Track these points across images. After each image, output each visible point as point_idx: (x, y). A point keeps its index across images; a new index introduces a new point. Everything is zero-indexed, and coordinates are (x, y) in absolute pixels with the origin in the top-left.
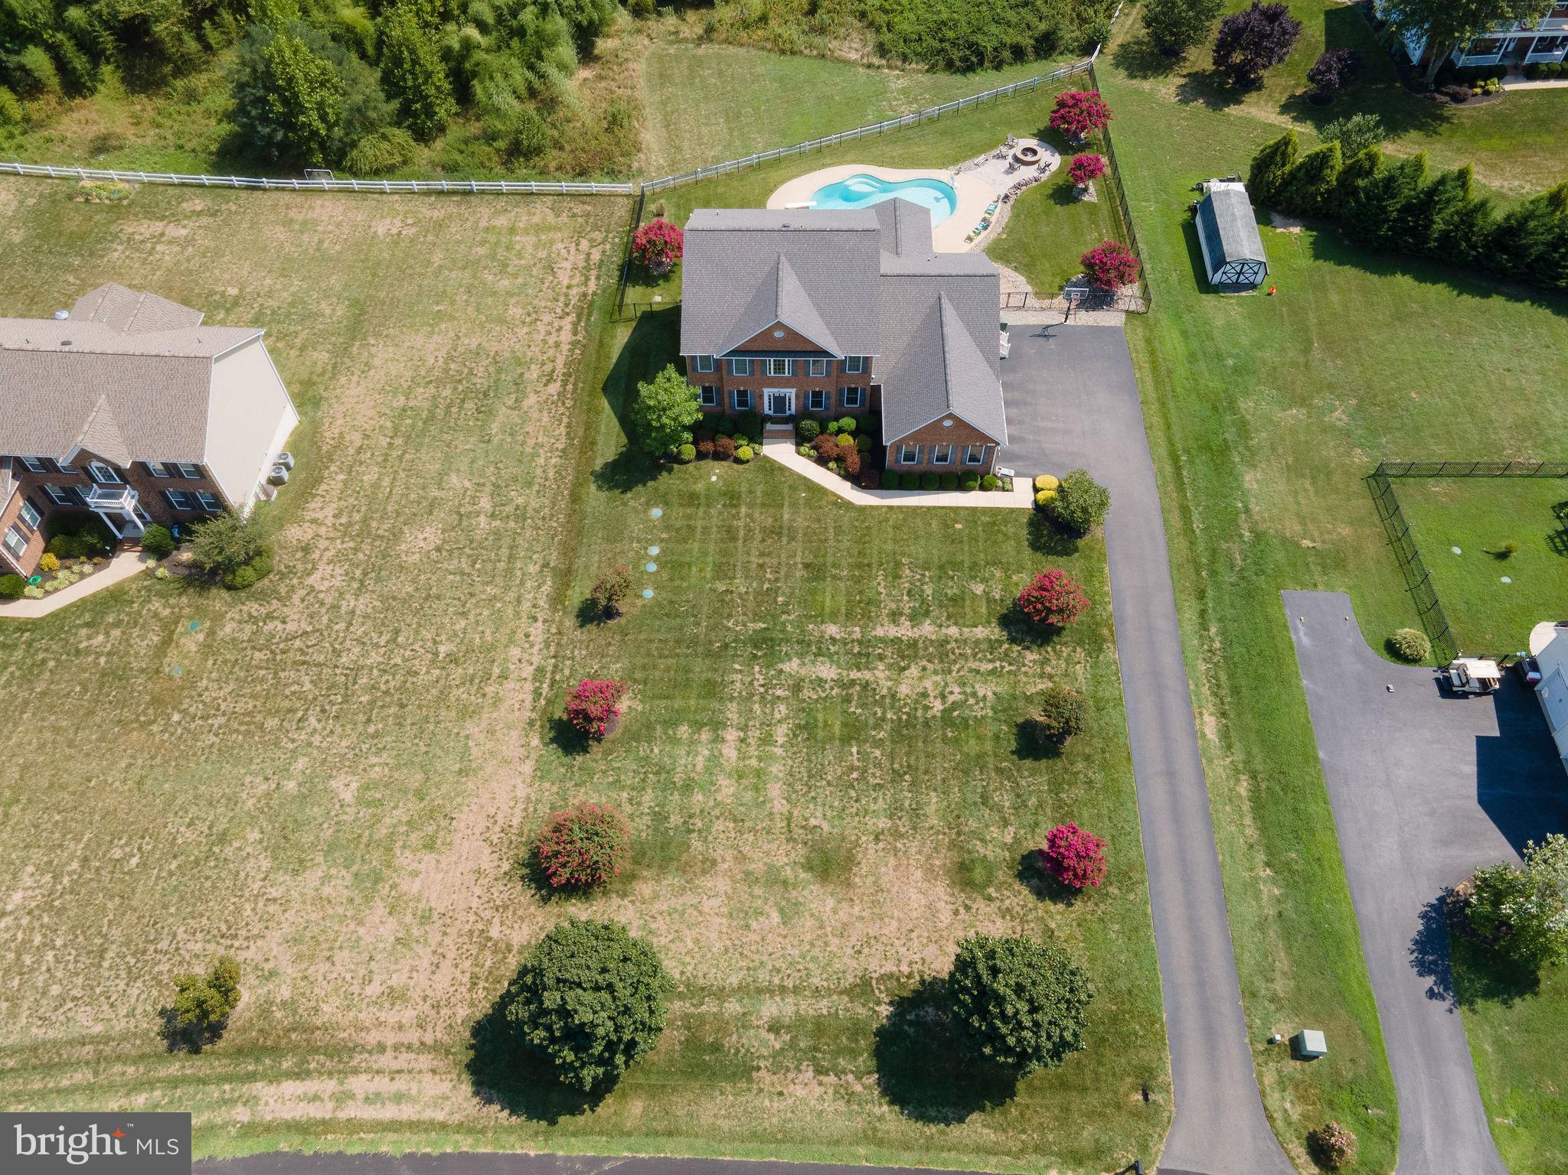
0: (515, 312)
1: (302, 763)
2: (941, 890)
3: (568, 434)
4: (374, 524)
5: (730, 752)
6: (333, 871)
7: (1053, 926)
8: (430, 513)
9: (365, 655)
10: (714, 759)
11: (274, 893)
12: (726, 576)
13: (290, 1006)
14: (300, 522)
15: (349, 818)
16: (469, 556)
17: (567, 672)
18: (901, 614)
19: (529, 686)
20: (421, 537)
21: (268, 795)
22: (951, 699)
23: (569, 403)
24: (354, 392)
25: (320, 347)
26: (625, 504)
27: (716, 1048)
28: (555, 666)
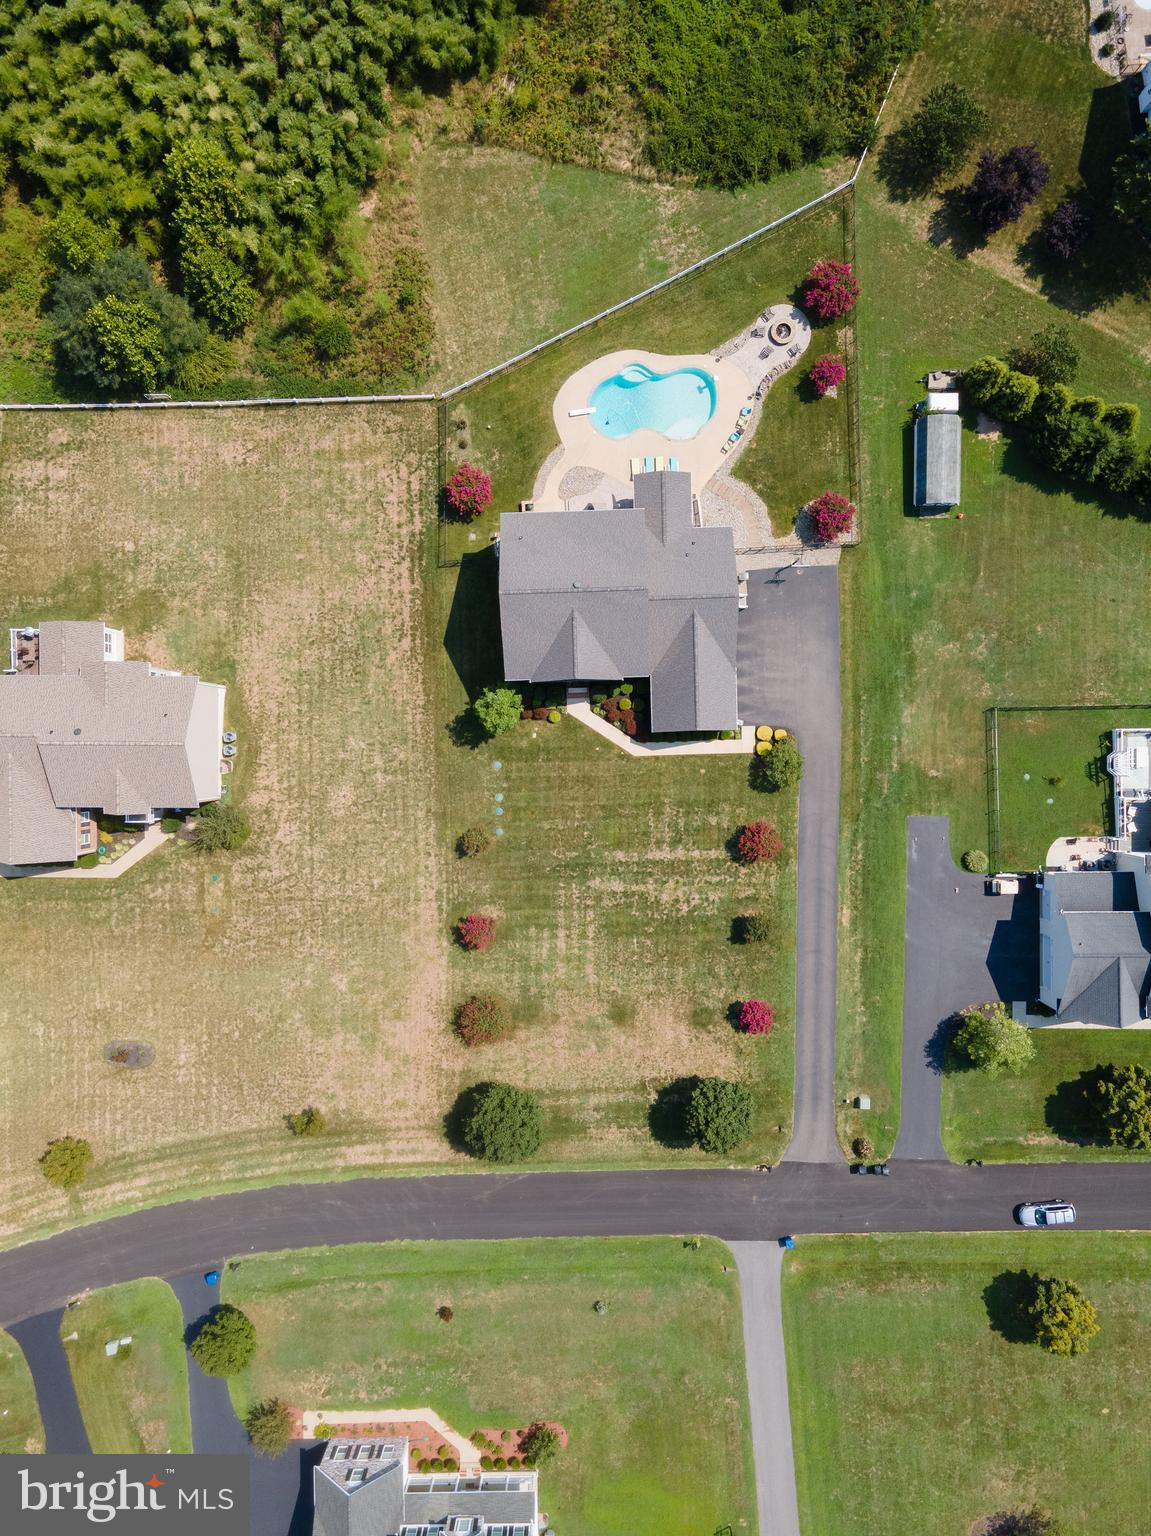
0: (361, 558)
1: (309, 968)
2: (683, 1028)
3: (424, 689)
4: (307, 786)
5: (561, 944)
6: (348, 1036)
7: (742, 1046)
8: (343, 774)
9: (328, 890)
10: (553, 950)
11: (320, 1050)
12: (549, 818)
13: (348, 1112)
14: (257, 790)
15: (348, 1002)
16: (377, 807)
17: (456, 892)
18: (664, 842)
19: (434, 905)
20: (341, 794)
21: (297, 990)
22: (693, 903)
23: (421, 659)
24: (257, 655)
25: (217, 604)
26: (474, 759)
27: (567, 1120)
28: (448, 888)
